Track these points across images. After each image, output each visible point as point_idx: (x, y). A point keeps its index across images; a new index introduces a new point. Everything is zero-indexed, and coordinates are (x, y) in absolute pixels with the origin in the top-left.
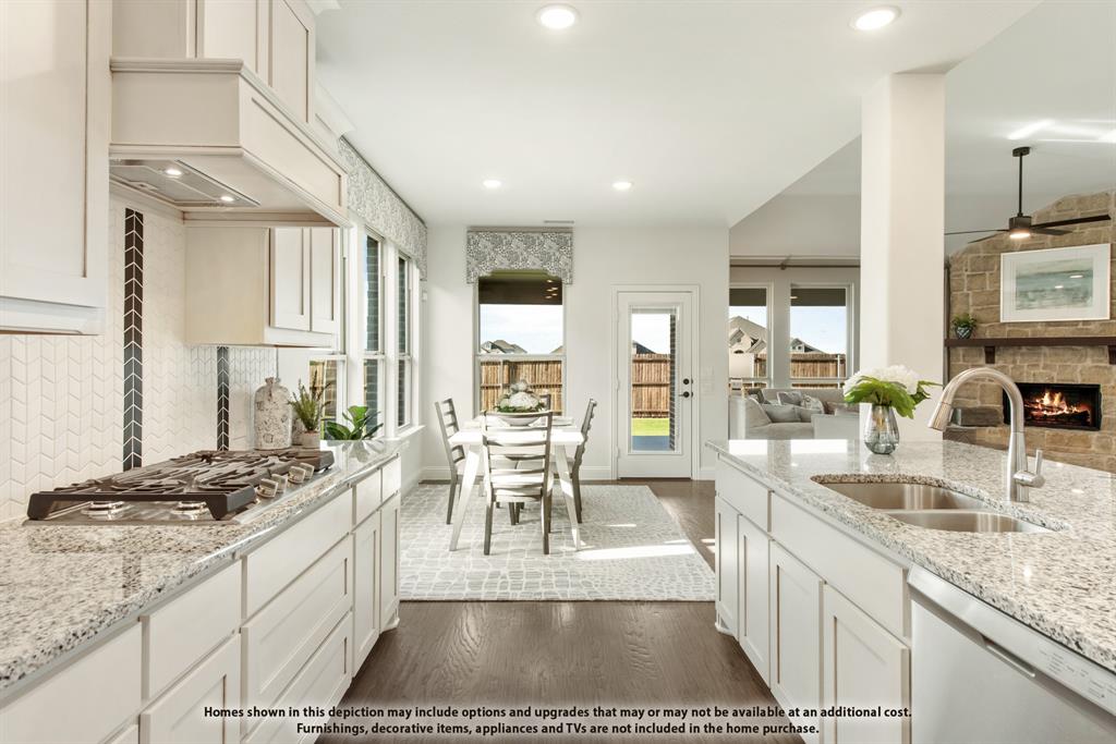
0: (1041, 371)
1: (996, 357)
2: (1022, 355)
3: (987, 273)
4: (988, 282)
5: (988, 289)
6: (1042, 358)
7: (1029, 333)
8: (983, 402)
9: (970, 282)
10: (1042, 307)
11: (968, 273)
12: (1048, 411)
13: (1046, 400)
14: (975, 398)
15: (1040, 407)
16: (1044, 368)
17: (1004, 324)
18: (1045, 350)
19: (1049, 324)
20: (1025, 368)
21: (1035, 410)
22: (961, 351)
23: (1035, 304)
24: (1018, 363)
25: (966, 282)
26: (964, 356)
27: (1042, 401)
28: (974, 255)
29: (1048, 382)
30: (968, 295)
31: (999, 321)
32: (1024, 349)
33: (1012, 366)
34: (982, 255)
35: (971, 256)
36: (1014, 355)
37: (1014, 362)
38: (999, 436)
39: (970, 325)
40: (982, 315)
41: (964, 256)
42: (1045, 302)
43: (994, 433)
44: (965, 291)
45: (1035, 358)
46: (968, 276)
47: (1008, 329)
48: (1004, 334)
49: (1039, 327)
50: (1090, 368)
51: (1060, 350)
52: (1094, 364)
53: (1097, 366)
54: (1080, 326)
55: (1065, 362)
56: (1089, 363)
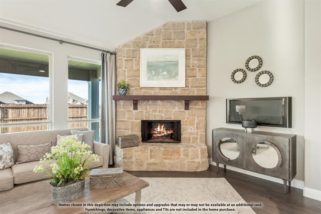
0: (158, 113)
1: (138, 106)
2: (150, 105)
3: (134, 59)
4: (134, 65)
5: (134, 68)
6: (158, 107)
7: (152, 93)
8: (132, 131)
9: (126, 64)
10: (158, 80)
11: (125, 58)
12: (159, 134)
13: (159, 129)
14: (128, 129)
15: (156, 133)
16: (159, 112)
17: (142, 88)
18: (159, 102)
19: (161, 89)
20: (151, 113)
21: (155, 134)
22: (122, 102)
23: (155, 78)
24: (148, 110)
25: (124, 63)
26: (123, 106)
27: (157, 130)
28: (128, 49)
29: (160, 119)
30: (125, 71)
31: (139, 86)
32: (150, 102)
33: (145, 111)
34: (132, 49)
35: (126, 49)
36: (146, 105)
37: (146, 109)
39: (126, 88)
40: (132, 83)
41: (123, 48)
42: (160, 77)
44: (124, 68)
45: (155, 107)
46: (125, 60)
47: (143, 91)
48: (142, 93)
49: (157, 91)
50: (177, 112)
51: (166, 103)
52: (179, 110)
53: (180, 111)
54: (173, 90)
55: (168, 109)
56: (177, 109)
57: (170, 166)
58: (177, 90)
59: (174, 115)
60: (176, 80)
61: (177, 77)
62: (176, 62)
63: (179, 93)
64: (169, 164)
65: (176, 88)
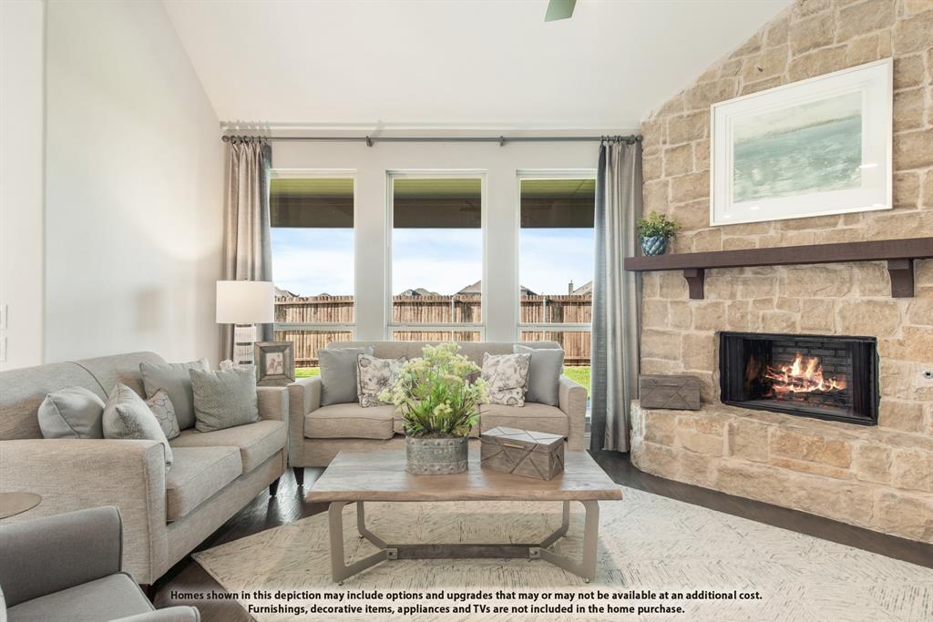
0: (776, 310)
1: (706, 287)
2: (745, 282)
3: (693, 144)
4: (694, 160)
5: (694, 171)
6: (777, 288)
7: (756, 241)
8: (687, 364)
9: (670, 162)
10: (776, 194)
11: (668, 146)
12: (796, 385)
13: (796, 369)
14: (675, 359)
15: (786, 379)
16: (780, 306)
17: (718, 228)
18: (782, 272)
19: (787, 224)
20: (750, 307)
21: (778, 383)
22: (656, 278)
23: (764, 189)
24: (739, 298)
25: (664, 160)
26: (661, 287)
27: (790, 370)
28: (676, 115)
29: (786, 331)
30: (666, 184)
31: (708, 225)
32: (748, 273)
33: (729, 302)
34: (686, 113)
35: (670, 117)
36: (732, 283)
37: (733, 296)
38: (694, 431)
39: (666, 234)
40: (687, 217)
41: (661, 118)
42: (780, 185)
43: (687, 424)
44: (663, 177)
45: (766, 288)
46: (667, 151)
47: (724, 237)
48: (720, 244)
49: (772, 232)
50: (857, 305)
51: (806, 272)
52: (866, 298)
53: (869, 302)
54: (841, 226)
55: (815, 294)
56: (856, 295)
57: (802, 493)
58: (858, 221)
59: (844, 318)
60: (848, 186)
61: (853, 177)
62: (849, 118)
63: (865, 232)
64: (802, 488)
65: (850, 217)
